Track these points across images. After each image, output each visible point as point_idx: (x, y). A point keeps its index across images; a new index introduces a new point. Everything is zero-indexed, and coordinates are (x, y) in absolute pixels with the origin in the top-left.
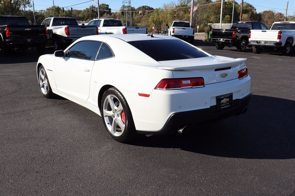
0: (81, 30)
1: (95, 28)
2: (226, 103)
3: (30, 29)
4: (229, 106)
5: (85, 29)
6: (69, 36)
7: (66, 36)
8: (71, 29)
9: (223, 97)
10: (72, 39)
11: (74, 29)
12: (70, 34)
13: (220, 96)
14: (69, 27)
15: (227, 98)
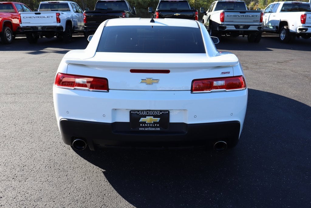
0: (239, 16)
1: (259, 14)
2: (152, 124)
3: (180, 14)
4: (159, 129)
5: (244, 14)
6: (223, 23)
7: (220, 23)
8: (226, 14)
9: (145, 113)
10: (226, 27)
11: (230, 15)
12: (224, 21)
13: (138, 111)
14: (225, 13)
15: (155, 116)
